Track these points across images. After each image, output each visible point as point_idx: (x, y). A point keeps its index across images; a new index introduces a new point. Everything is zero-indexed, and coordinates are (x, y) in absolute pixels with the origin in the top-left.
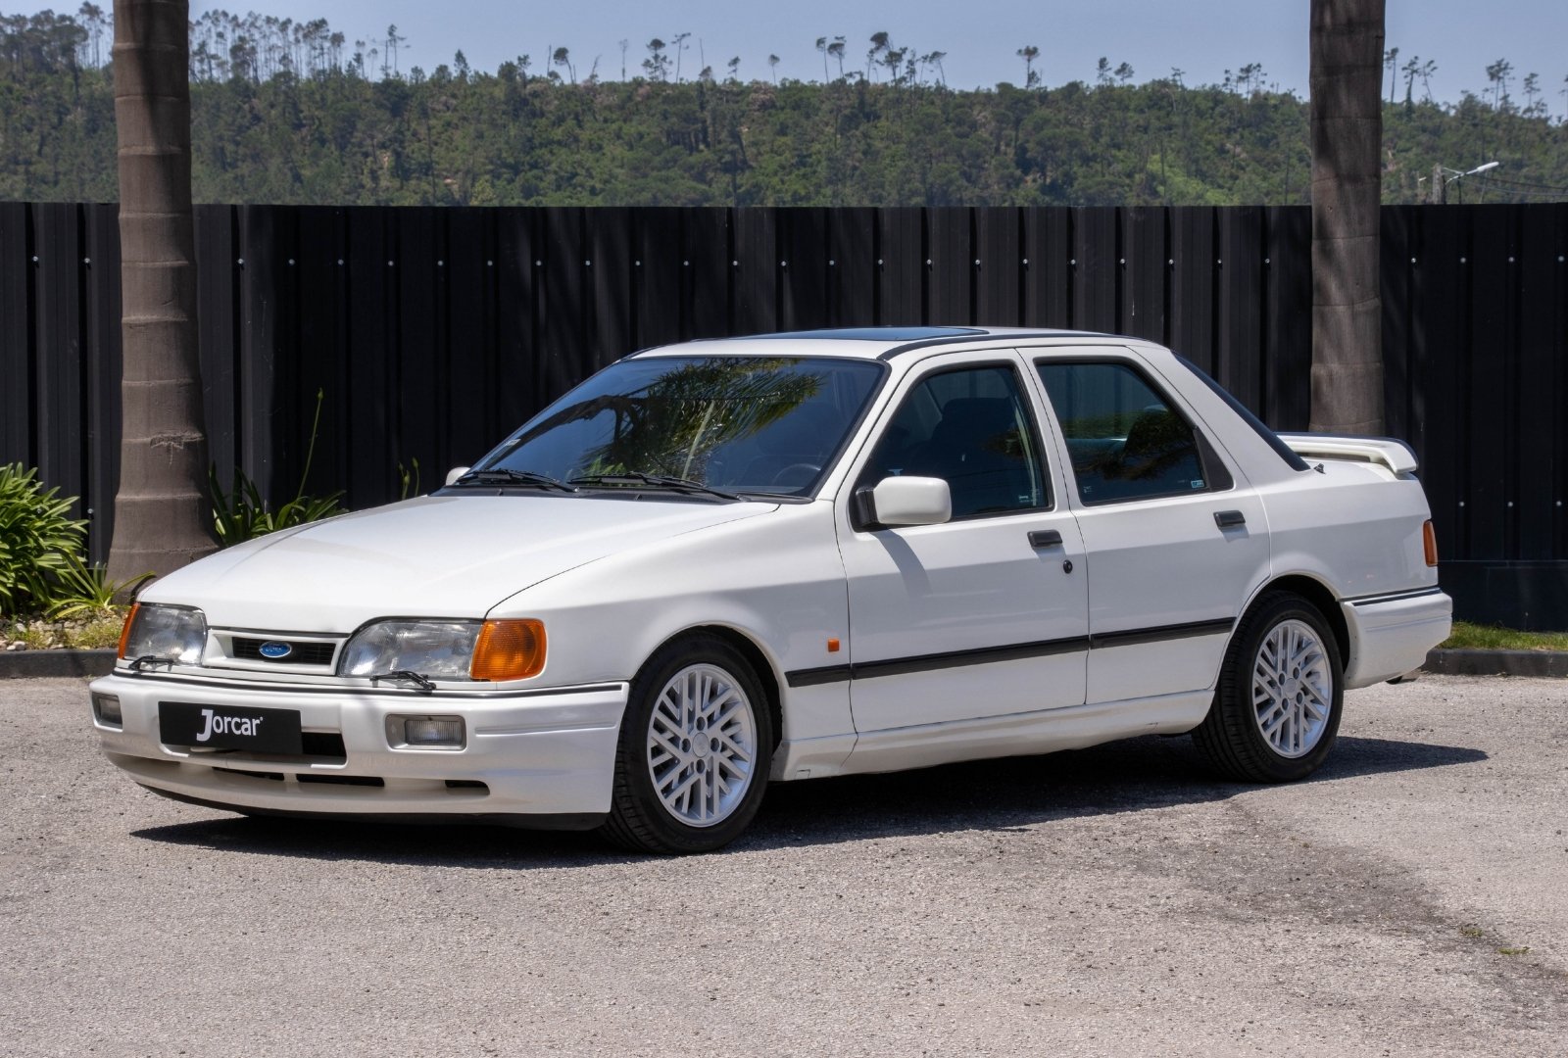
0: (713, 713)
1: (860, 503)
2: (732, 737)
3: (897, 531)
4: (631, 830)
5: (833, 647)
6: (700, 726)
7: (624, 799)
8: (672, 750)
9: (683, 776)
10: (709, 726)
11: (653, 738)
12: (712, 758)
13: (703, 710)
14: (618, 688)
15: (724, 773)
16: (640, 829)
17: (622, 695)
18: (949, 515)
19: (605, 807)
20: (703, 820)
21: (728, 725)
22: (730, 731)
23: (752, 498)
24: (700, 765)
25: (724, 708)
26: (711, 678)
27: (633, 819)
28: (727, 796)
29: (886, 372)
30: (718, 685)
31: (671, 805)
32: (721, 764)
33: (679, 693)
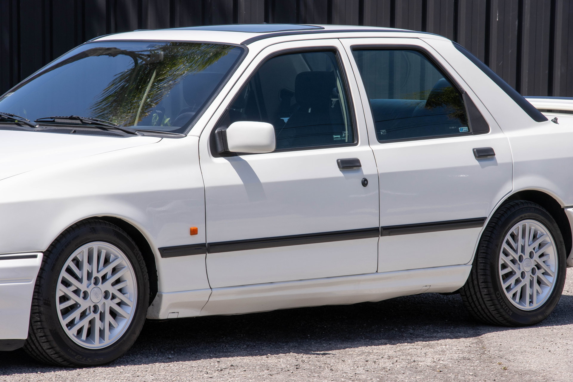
0: (107, 273)
1: (218, 139)
2: (120, 290)
3: (243, 157)
4: (45, 351)
5: (194, 232)
6: (96, 283)
7: (39, 330)
8: (74, 299)
9: (83, 315)
10: (102, 283)
11: (61, 290)
12: (104, 303)
13: (98, 272)
14: (35, 257)
15: (113, 314)
16: (51, 350)
17: (37, 262)
18: (274, 147)
19: (24, 335)
20: (96, 344)
21: (118, 281)
22: (119, 286)
23: (145, 133)
24: (96, 308)
25: (114, 271)
26: (105, 251)
27: (45, 343)
28: (116, 329)
29: (245, 53)
30: (110, 256)
31: (73, 335)
32: (111, 308)
33: (81, 260)
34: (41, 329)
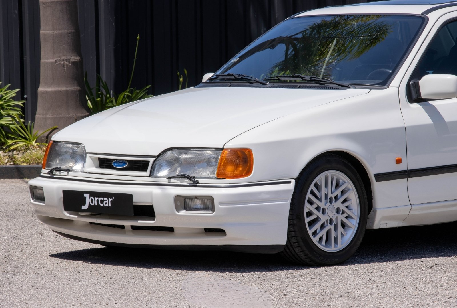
0: (338, 195)
1: (412, 88)
2: (347, 207)
3: (431, 102)
4: (297, 254)
5: (399, 161)
6: (331, 202)
7: (293, 238)
8: (317, 214)
9: (323, 226)
10: (335, 202)
11: (308, 207)
12: (337, 217)
13: (332, 193)
14: (290, 182)
15: (343, 225)
16: (301, 253)
17: (291, 186)
19: (283, 241)
20: (333, 248)
21: (345, 201)
22: (346, 204)
23: (357, 86)
24: (331, 221)
25: (343, 193)
26: (336, 177)
27: (298, 248)
28: (345, 237)
29: (426, 21)
30: (340, 181)
31: (317, 241)
32: (342, 221)
33: (320, 185)
34: (295, 237)
